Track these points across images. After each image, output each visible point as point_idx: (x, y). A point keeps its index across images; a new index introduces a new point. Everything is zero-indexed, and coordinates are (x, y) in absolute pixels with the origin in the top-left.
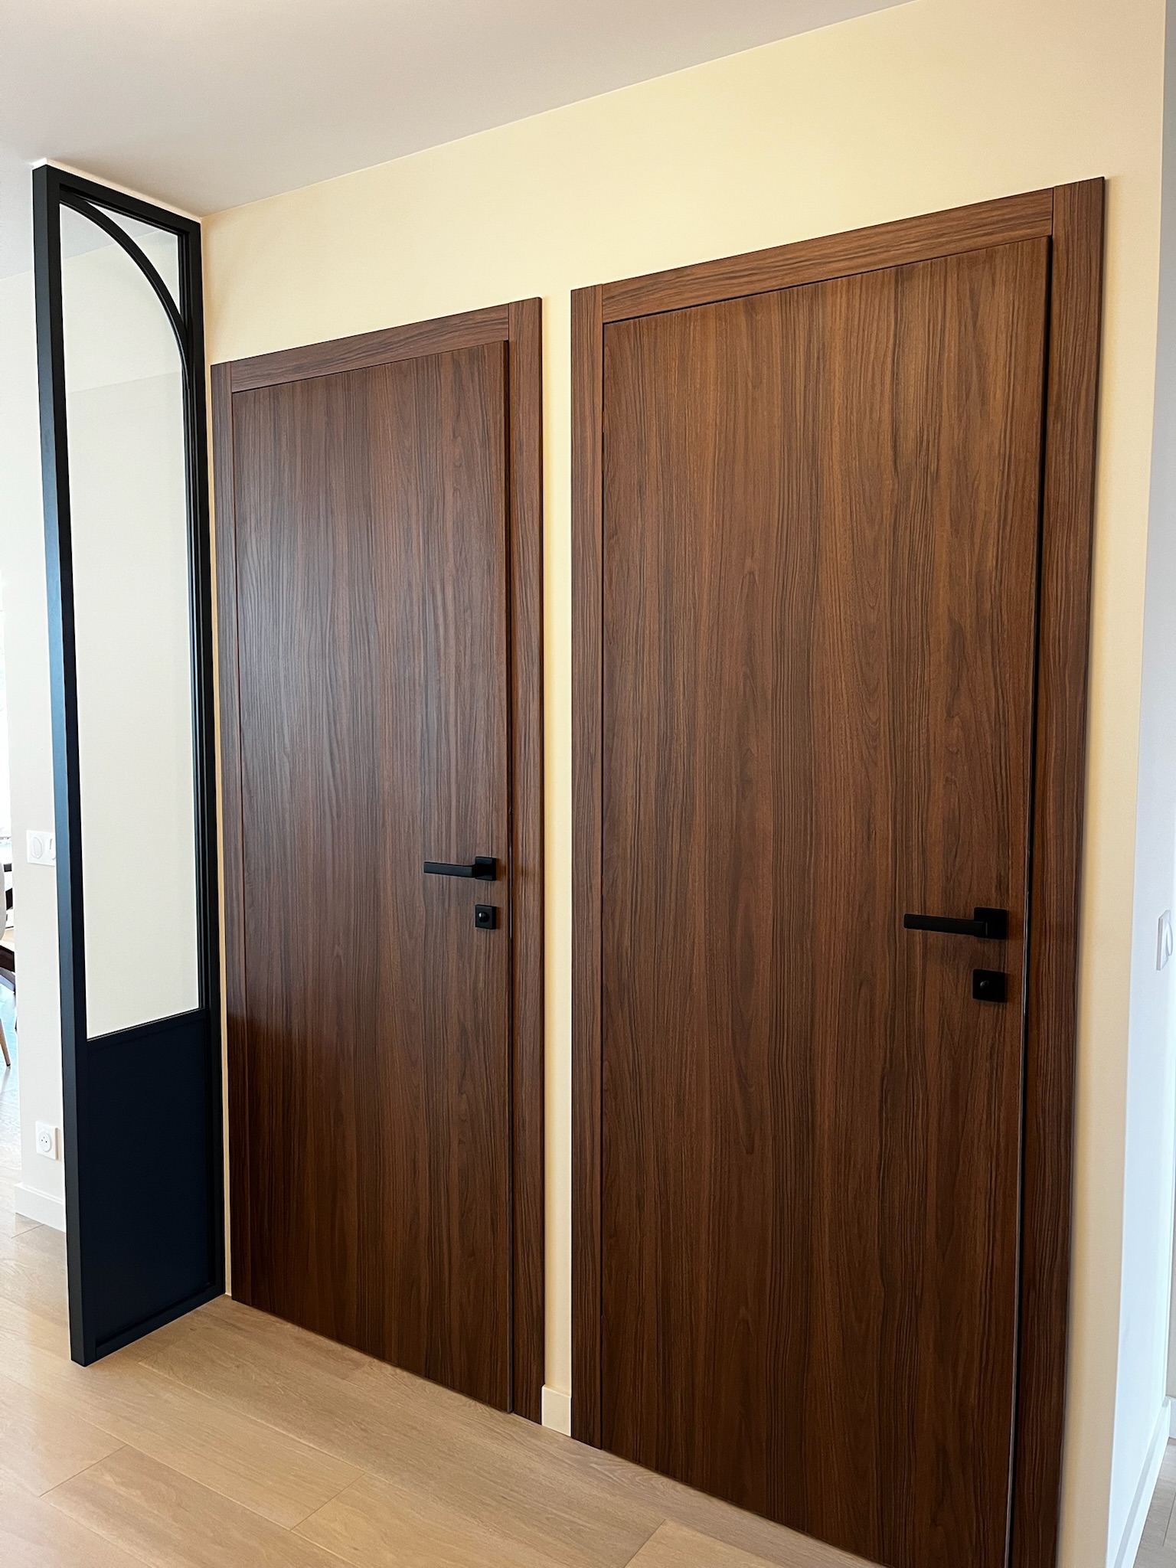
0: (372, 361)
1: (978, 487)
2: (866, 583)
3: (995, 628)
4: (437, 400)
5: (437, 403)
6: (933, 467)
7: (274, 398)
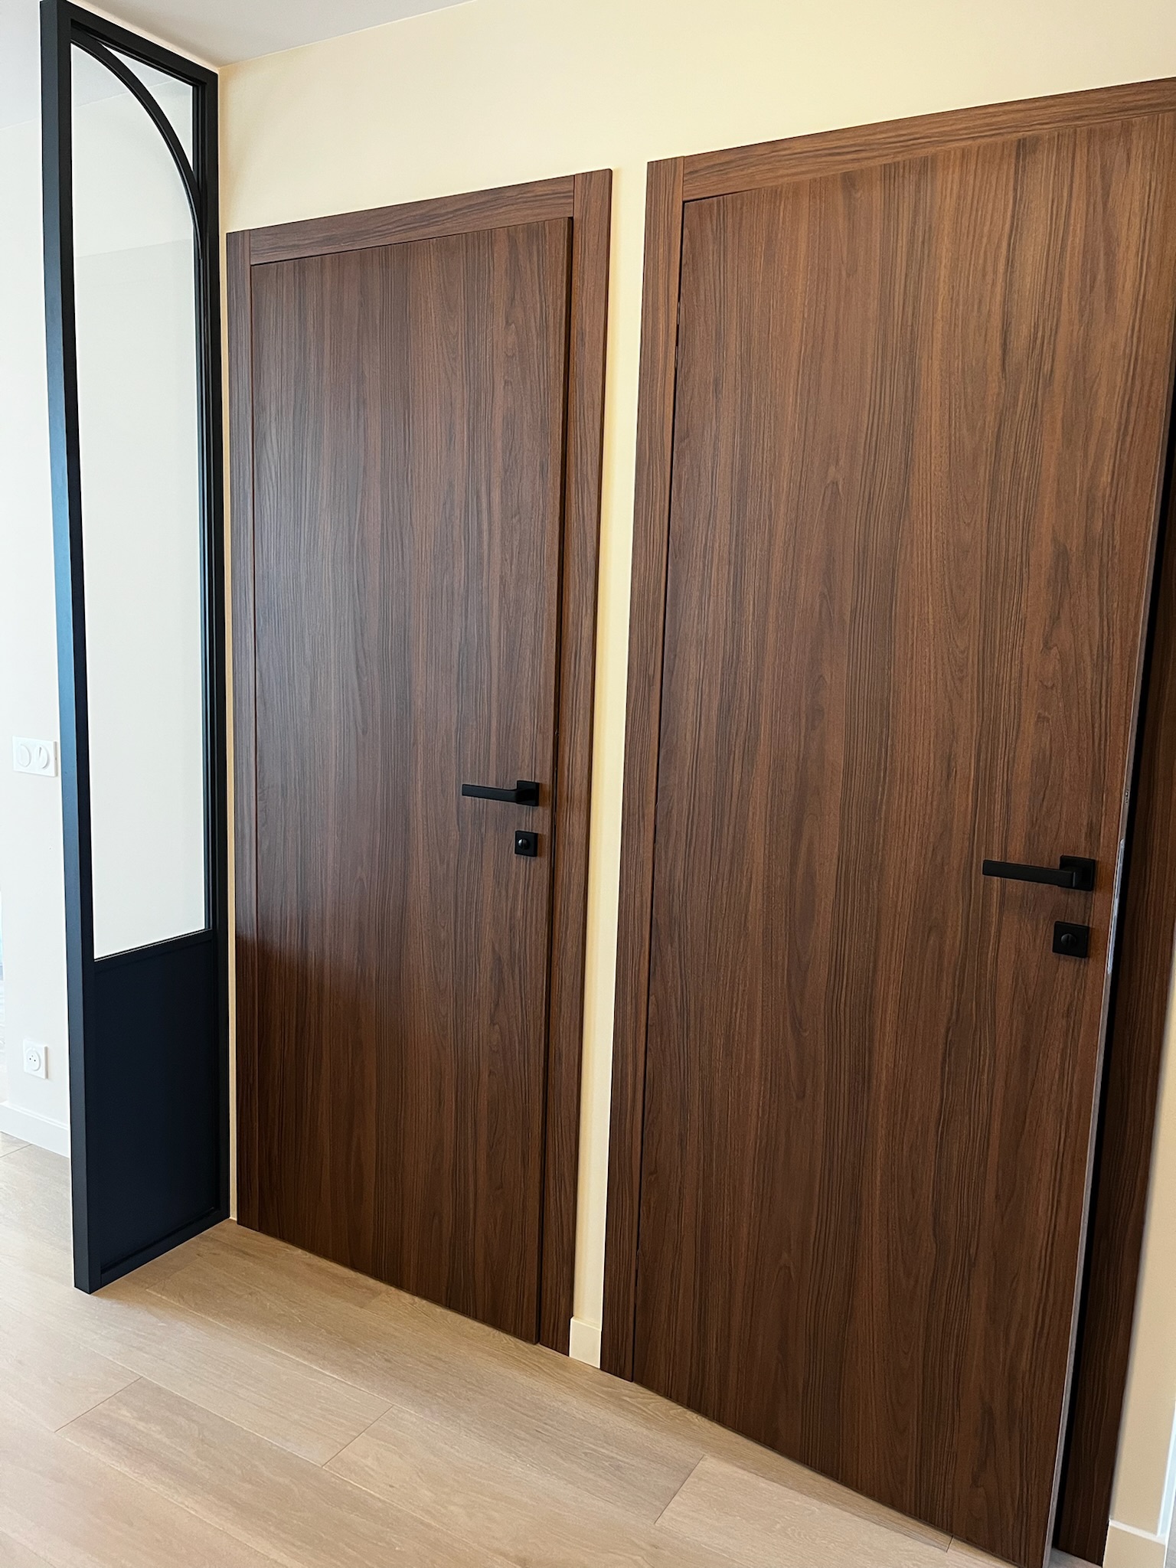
0: (413, 235)
1: (1097, 391)
2: (961, 497)
3: (1105, 552)
4: (489, 281)
5: (489, 286)
6: (1047, 368)
7: (299, 273)
